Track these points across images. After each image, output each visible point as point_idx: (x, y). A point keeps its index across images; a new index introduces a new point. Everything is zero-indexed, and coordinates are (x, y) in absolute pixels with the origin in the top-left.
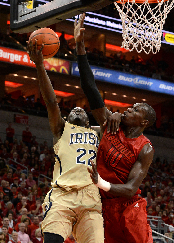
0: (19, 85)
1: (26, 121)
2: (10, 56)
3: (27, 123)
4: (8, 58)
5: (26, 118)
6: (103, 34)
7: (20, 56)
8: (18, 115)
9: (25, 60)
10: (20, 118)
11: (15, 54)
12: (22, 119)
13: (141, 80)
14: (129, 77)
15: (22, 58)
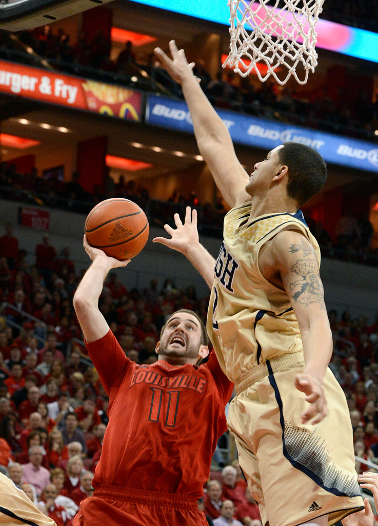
0: (30, 143)
1: (43, 222)
2: (11, 79)
3: (47, 227)
4: (7, 83)
5: (44, 215)
6: (216, 33)
7: (34, 81)
8: (28, 210)
9: (44, 89)
10: (31, 216)
11: (22, 74)
12: (36, 217)
13: (299, 135)
14: (270, 129)
15: (37, 85)
